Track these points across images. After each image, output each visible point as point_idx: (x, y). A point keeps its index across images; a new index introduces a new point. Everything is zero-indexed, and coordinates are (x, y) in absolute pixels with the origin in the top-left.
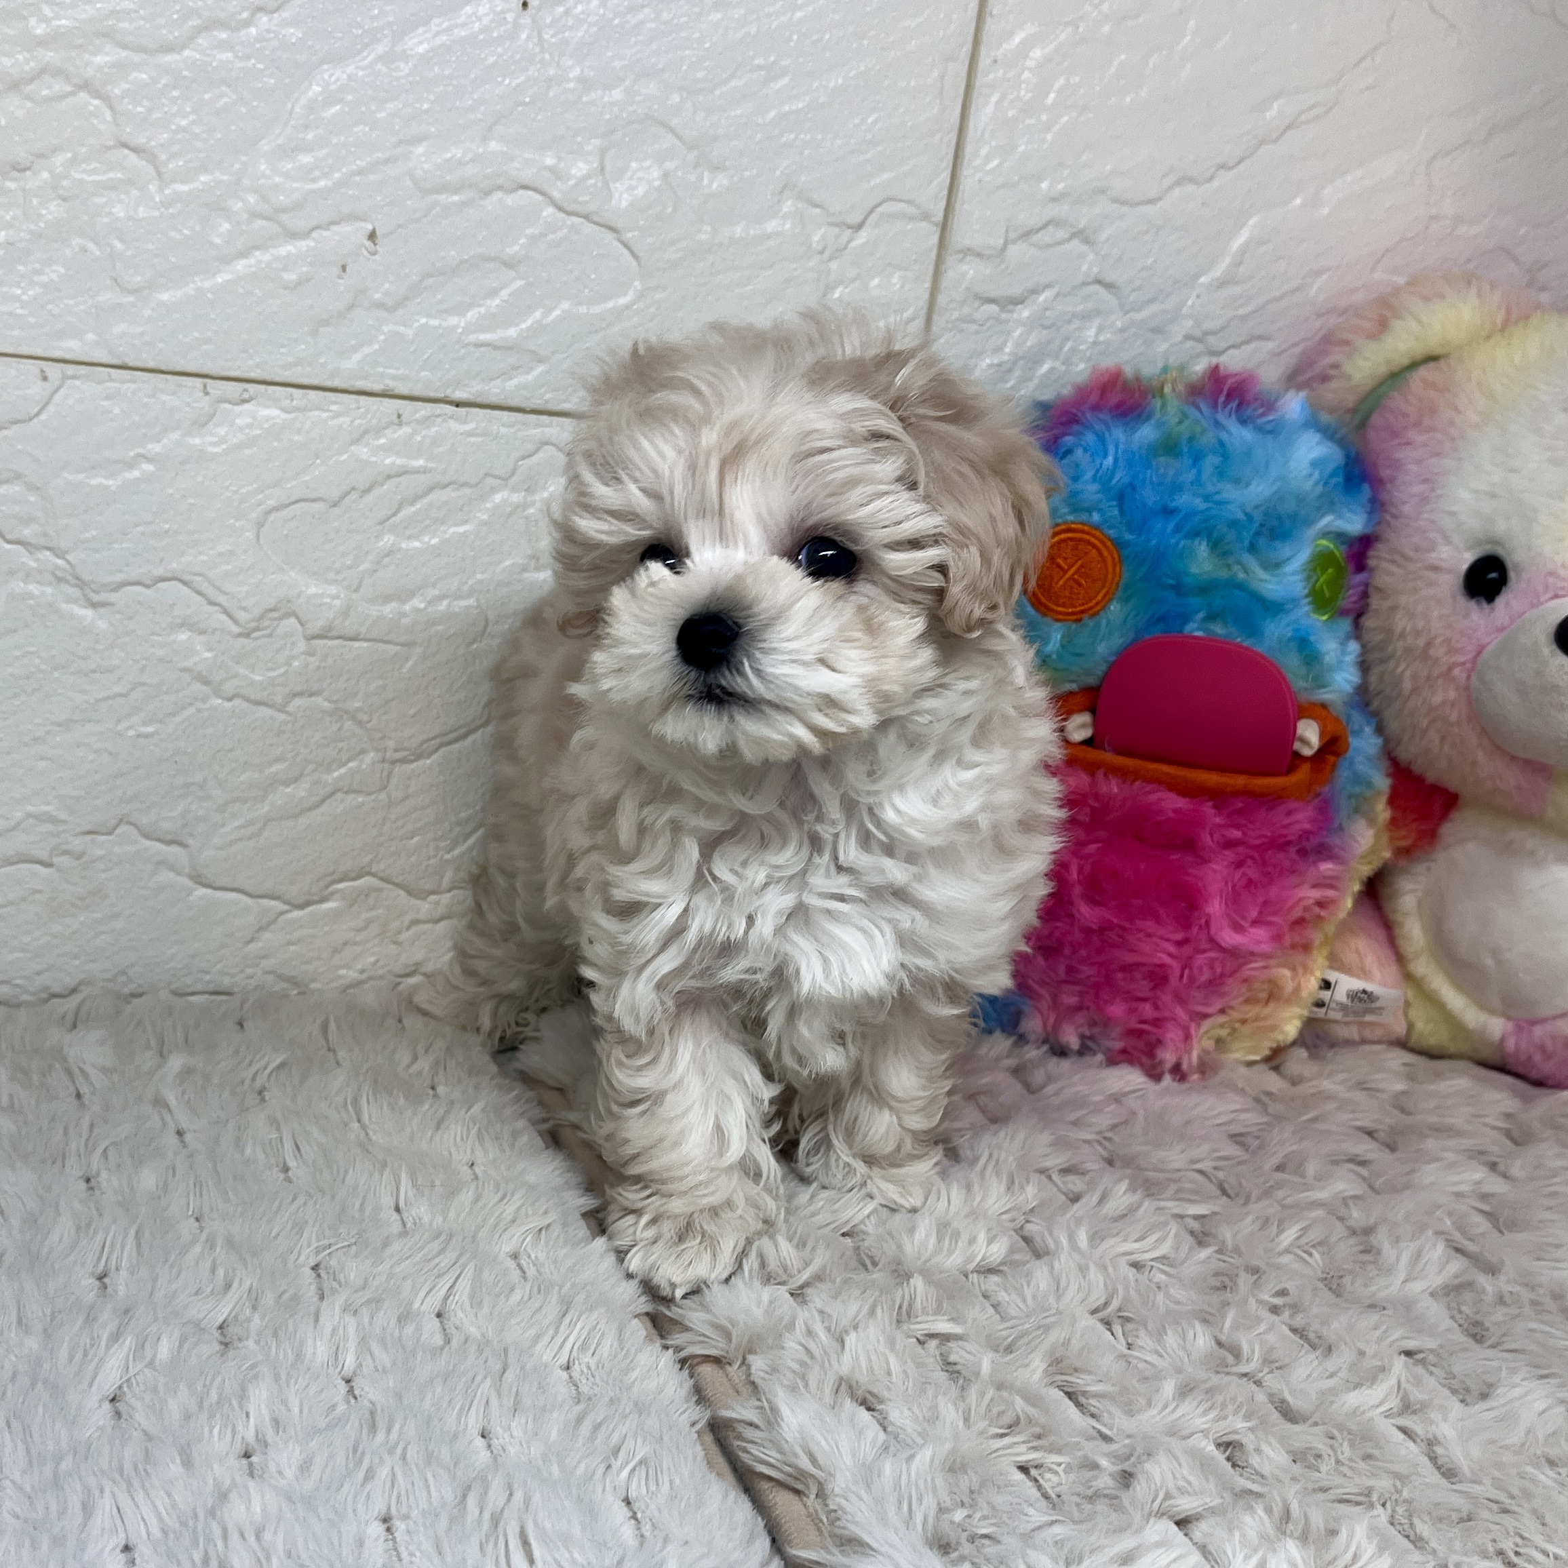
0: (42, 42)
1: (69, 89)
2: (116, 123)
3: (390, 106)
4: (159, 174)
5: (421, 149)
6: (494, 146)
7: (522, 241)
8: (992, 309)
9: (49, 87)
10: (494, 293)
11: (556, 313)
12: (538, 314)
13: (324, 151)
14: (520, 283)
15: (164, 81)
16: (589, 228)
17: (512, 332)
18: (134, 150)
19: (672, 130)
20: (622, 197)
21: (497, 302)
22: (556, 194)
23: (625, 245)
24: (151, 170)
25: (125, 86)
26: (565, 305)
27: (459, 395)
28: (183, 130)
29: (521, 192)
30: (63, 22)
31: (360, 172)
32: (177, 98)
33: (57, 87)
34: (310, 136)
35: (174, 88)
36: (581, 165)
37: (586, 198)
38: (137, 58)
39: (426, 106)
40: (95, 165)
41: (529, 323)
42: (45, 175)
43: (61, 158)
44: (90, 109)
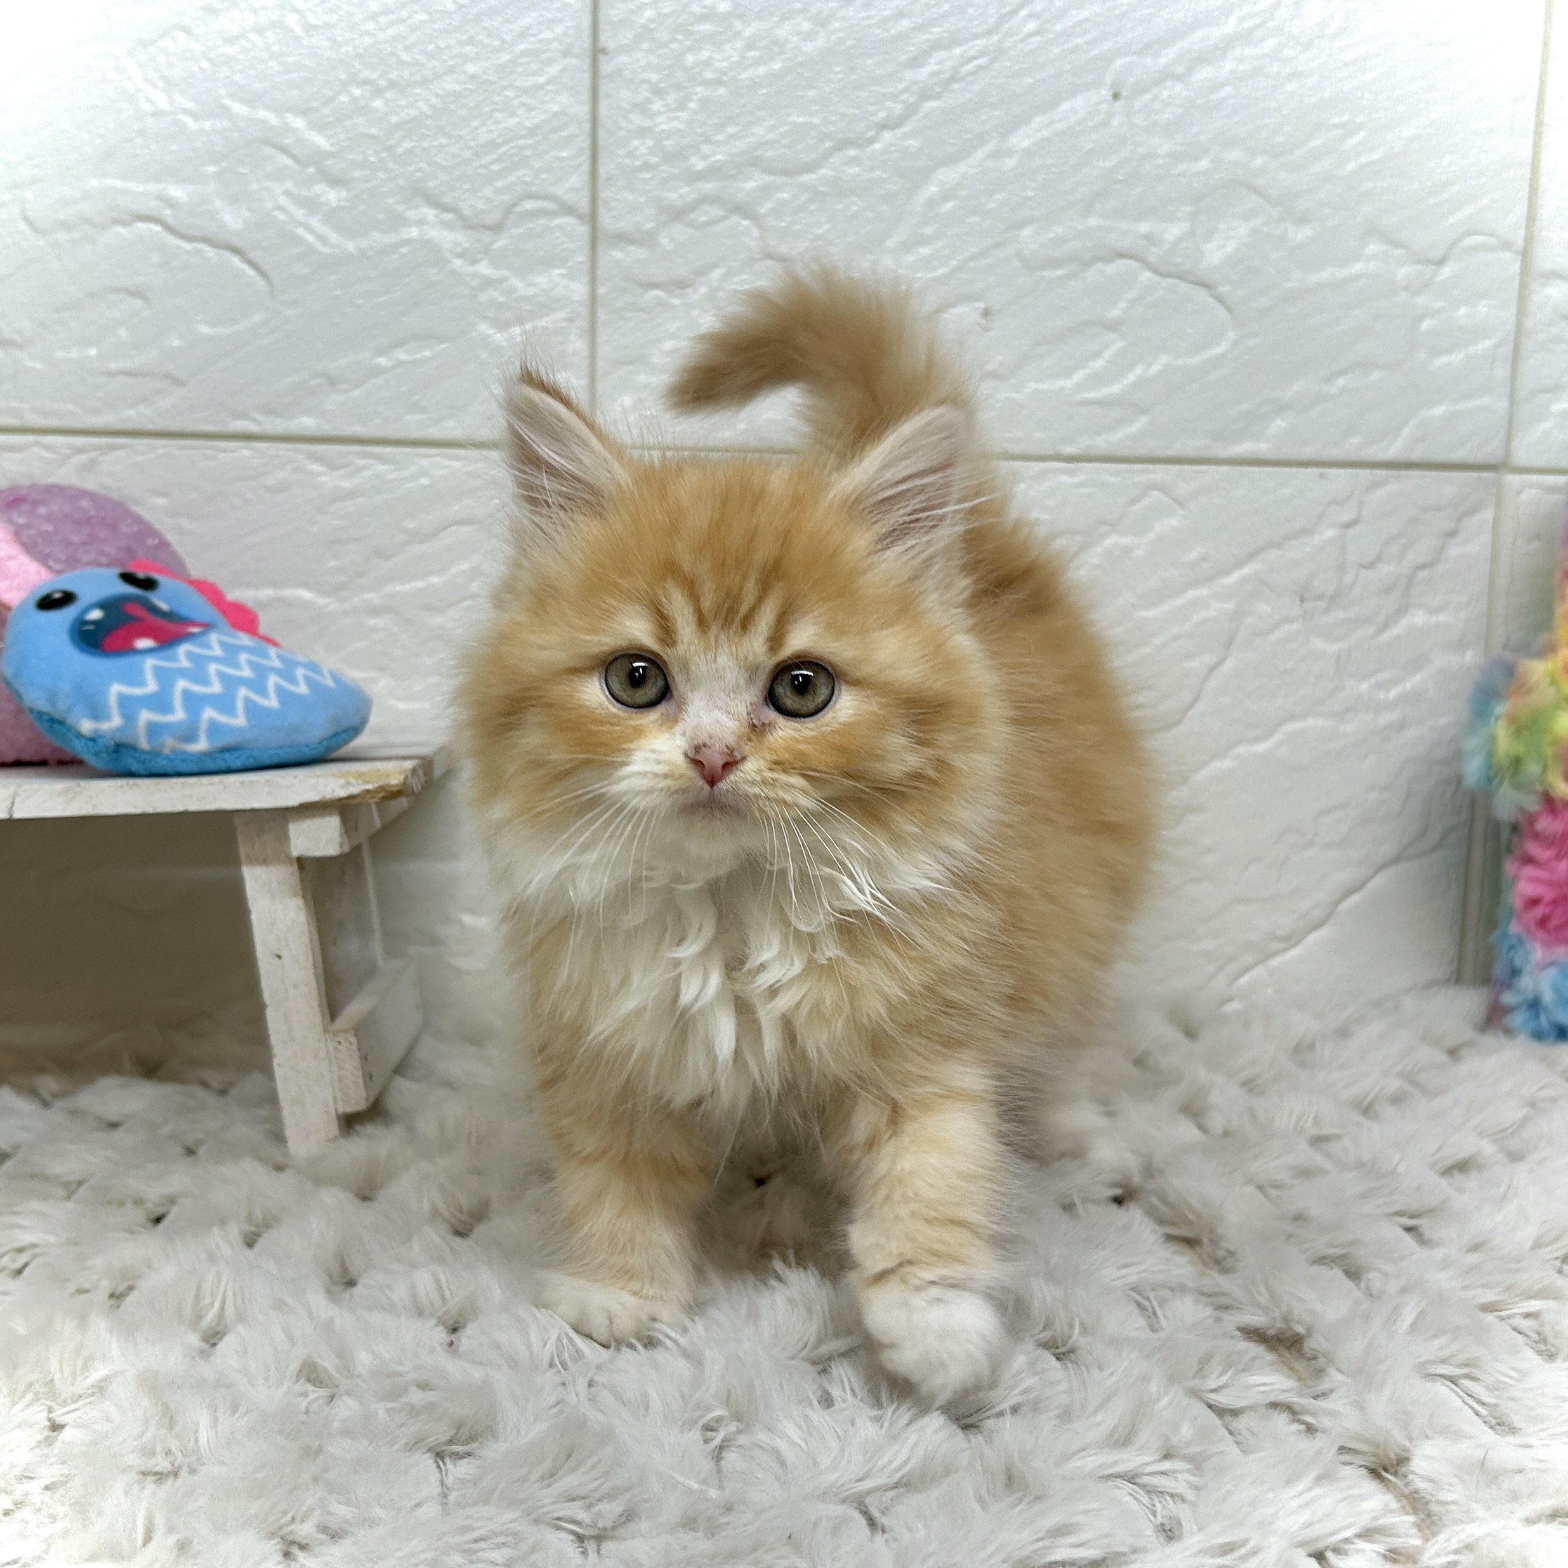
0: (702, 176)
1: (722, 213)
2: (762, 238)
3: (997, 196)
5: (1026, 232)
6: (1093, 222)
7: (1122, 305)
9: (707, 213)
10: (1097, 354)
11: (1156, 368)
12: (1138, 370)
13: (940, 244)
14: (1120, 344)
15: (803, 198)
16: (1184, 287)
17: (1116, 389)
18: (779, 259)
19: (1257, 191)
20: (1214, 254)
21: (1101, 363)
22: (1152, 259)
23: (1219, 299)
25: (769, 205)
26: (1164, 359)
27: (1070, 450)
28: (819, 237)
29: (1120, 261)
30: (719, 157)
31: (974, 257)
32: (814, 211)
33: (713, 213)
35: (812, 202)
36: (1174, 229)
37: (1179, 260)
38: (780, 180)
39: (1030, 194)
40: (745, 277)
41: (1131, 377)
42: (703, 290)
43: (716, 274)
44: (741, 228)
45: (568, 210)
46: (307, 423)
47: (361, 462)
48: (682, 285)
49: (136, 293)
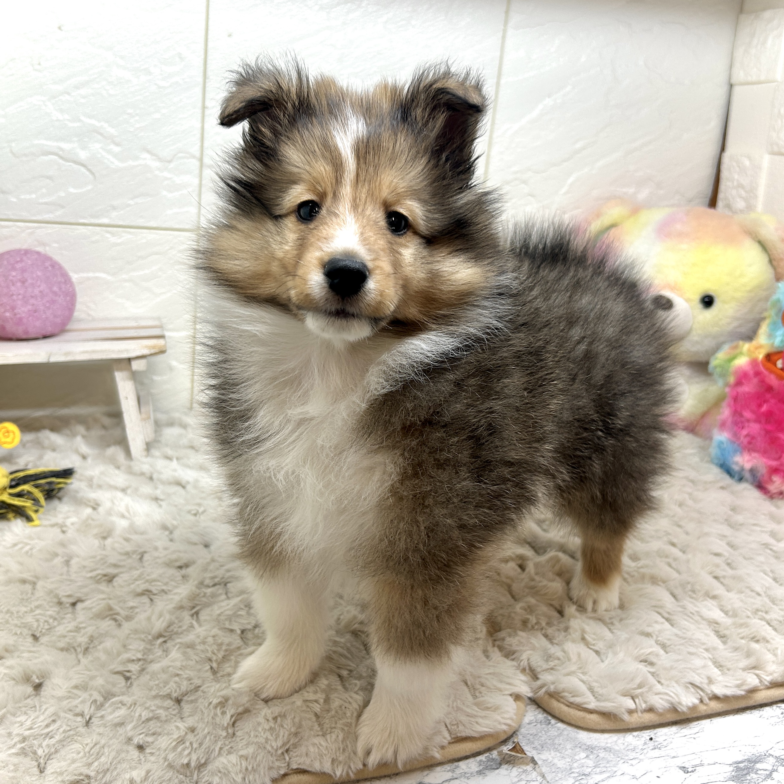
45: (194, 157)
46: (105, 221)
47: (123, 234)
49: (49, 178)
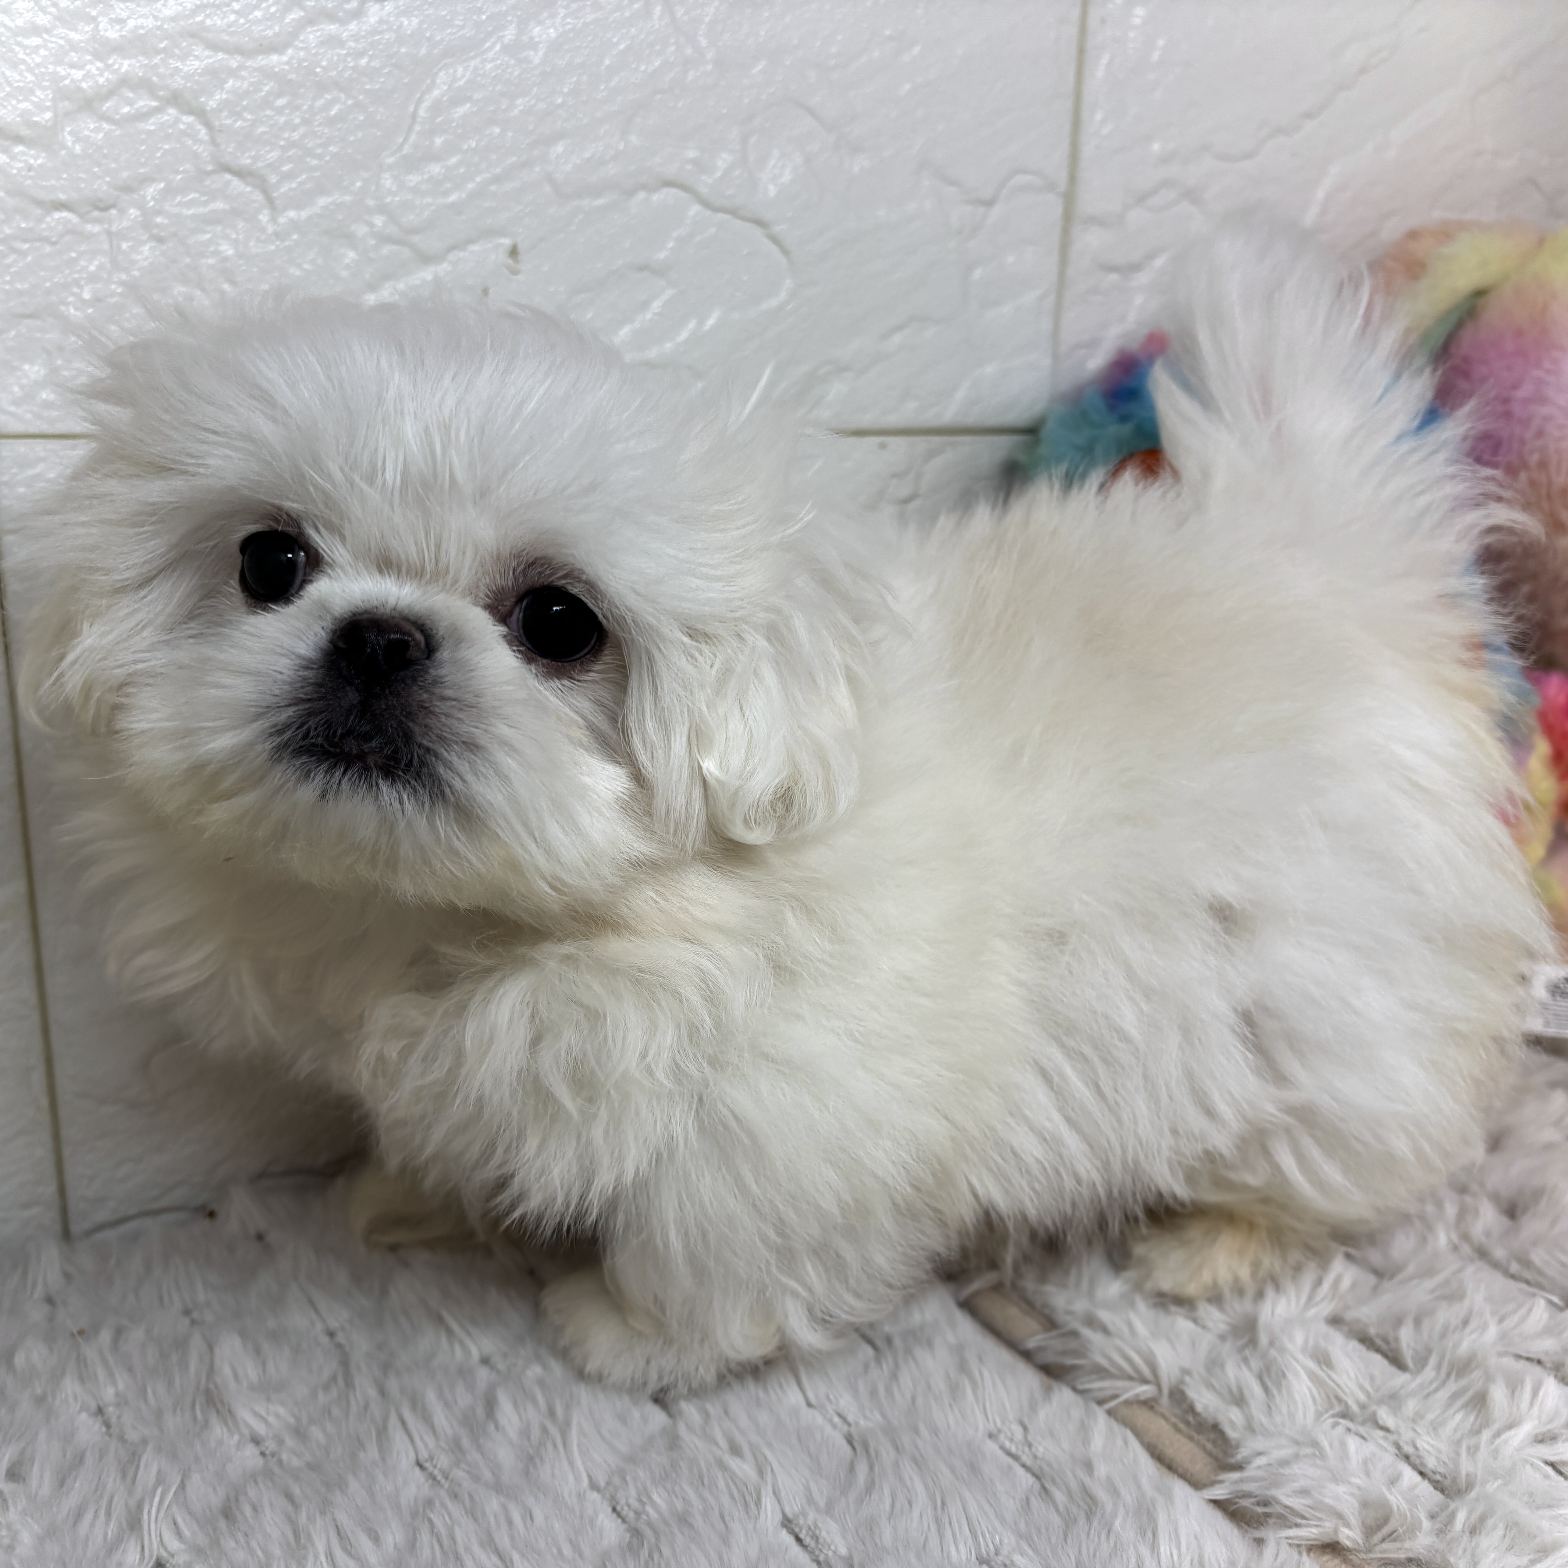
0: (119, 49)
1: (154, 104)
2: (213, 142)
3: (519, 101)
4: (270, 201)
5: (559, 149)
6: (633, 139)
7: (671, 245)
8: (1114, 277)
9: (130, 103)
10: (645, 305)
11: (711, 322)
12: (691, 326)
13: (454, 160)
14: (669, 293)
15: (267, 88)
16: (737, 225)
17: (669, 347)
18: (239, 173)
19: (810, 111)
20: (769, 185)
21: (649, 316)
22: (701, 189)
23: (775, 240)
24: (258, 196)
25: (222, 96)
28: (293, 144)
29: (666, 190)
30: (141, 21)
31: (496, 179)
32: (283, 107)
33: (141, 103)
34: (438, 141)
35: (279, 95)
36: (724, 156)
37: (733, 191)
38: (234, 61)
39: (559, 101)
40: (192, 195)
41: (684, 335)
42: (133, 212)
43: (151, 191)
44: (182, 127)
48: (103, 206)
